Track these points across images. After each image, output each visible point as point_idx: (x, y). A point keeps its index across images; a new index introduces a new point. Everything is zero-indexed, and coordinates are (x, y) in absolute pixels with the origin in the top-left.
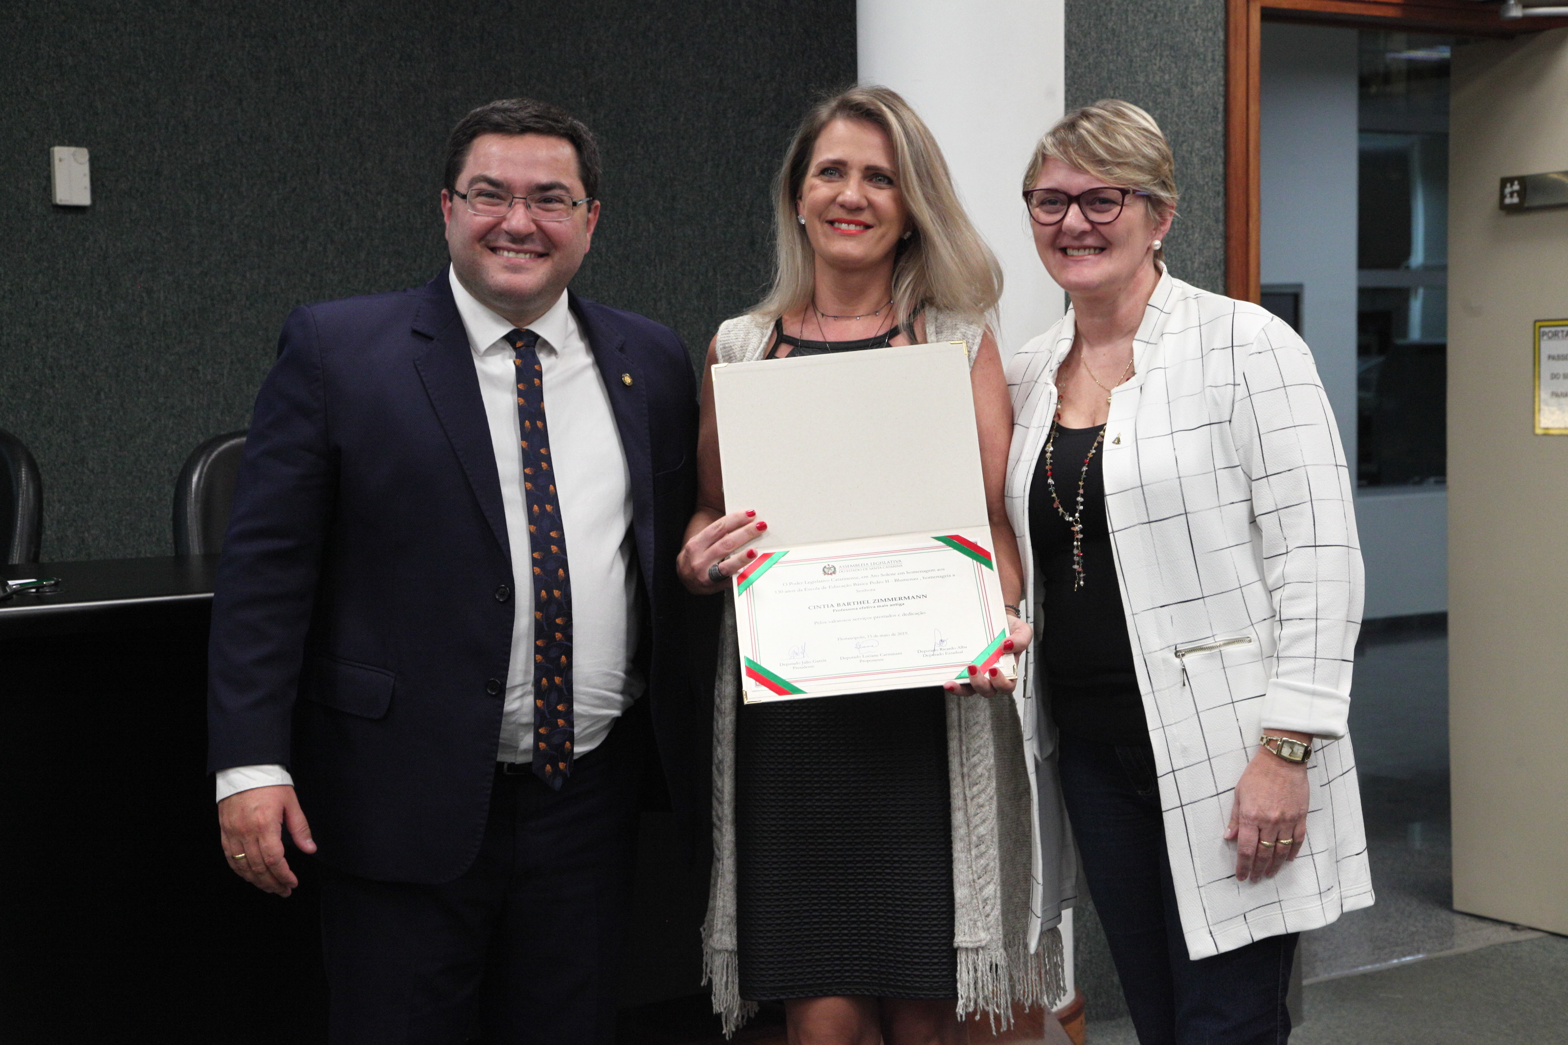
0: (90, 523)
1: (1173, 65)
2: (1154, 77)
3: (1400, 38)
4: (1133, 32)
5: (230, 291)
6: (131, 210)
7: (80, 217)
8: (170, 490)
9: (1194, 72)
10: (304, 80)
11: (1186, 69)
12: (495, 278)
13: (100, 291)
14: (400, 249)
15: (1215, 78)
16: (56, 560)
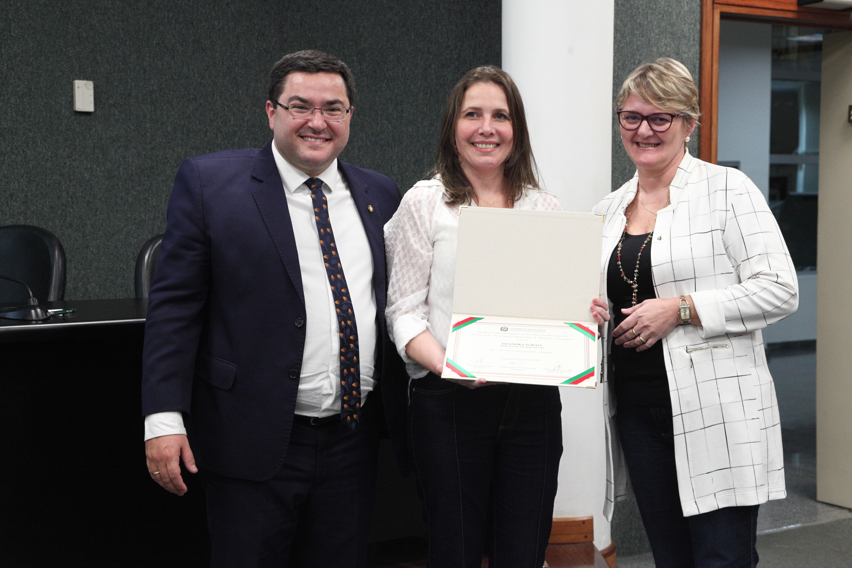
0: (91, 280)
1: (672, 43)
2: (661, 49)
3: (794, 29)
4: (651, 25)
5: (166, 158)
6: (115, 114)
7: (88, 118)
8: (133, 264)
9: (684, 46)
10: (207, 46)
11: (679, 45)
12: (304, 153)
13: (98, 157)
14: (256, 136)
15: (694, 50)
16: (73, 300)
